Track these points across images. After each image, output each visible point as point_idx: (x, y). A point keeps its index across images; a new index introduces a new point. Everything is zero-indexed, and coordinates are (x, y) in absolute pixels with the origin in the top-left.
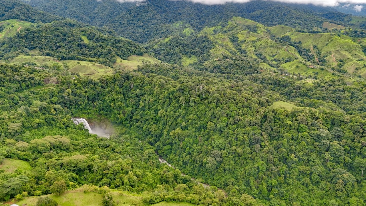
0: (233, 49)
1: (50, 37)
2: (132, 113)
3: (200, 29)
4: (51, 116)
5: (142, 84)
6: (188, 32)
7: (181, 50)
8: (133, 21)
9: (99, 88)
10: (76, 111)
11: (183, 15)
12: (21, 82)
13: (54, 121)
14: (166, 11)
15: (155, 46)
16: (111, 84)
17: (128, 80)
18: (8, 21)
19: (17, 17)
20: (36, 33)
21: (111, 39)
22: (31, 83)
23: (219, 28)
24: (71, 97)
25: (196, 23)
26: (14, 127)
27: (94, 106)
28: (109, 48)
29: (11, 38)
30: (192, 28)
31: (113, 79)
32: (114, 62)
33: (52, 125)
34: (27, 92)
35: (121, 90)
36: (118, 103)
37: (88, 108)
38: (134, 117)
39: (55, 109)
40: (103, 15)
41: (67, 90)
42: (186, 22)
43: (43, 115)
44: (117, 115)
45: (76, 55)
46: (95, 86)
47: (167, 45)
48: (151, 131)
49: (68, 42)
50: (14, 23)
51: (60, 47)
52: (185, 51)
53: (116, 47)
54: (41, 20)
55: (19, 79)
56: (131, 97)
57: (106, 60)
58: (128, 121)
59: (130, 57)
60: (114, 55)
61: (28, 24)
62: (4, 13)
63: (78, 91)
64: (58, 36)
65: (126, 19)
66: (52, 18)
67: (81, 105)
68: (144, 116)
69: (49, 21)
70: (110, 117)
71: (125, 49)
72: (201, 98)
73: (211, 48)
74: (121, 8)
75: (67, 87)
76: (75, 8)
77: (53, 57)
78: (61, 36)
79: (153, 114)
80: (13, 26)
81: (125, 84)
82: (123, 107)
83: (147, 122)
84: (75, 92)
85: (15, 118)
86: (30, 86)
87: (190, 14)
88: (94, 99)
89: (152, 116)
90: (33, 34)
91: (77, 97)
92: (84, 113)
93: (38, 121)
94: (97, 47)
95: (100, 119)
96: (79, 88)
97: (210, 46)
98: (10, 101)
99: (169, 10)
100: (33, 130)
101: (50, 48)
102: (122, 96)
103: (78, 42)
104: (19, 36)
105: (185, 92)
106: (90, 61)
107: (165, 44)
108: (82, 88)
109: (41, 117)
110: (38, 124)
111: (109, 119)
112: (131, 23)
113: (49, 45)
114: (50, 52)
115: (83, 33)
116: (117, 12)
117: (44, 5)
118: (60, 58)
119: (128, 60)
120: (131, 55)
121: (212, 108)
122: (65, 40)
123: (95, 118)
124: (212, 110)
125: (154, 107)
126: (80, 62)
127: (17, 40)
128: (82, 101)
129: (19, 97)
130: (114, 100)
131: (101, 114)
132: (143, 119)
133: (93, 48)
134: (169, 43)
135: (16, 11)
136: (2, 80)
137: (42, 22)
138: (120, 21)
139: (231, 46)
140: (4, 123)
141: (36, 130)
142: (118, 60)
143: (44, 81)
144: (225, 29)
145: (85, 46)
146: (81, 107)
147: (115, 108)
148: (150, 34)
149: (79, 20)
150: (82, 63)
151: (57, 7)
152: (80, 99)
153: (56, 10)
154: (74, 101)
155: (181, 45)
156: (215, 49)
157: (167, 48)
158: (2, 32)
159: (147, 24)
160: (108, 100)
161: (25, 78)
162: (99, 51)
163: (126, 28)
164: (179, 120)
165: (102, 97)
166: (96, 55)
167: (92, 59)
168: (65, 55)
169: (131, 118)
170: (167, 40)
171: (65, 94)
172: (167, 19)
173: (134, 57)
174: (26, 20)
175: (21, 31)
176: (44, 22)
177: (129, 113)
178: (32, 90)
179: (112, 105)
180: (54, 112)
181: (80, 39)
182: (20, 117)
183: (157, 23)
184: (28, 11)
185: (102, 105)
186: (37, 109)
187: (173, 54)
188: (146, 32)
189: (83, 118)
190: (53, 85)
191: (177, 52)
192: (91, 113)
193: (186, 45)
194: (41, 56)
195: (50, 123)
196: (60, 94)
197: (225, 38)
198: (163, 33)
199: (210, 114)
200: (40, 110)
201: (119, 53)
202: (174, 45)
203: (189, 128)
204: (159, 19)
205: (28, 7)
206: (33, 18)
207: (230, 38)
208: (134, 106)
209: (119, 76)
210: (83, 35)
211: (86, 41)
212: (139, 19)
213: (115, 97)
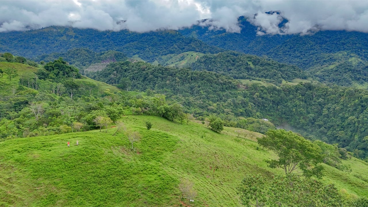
1: (222, 62)
2: (313, 119)
6: (355, 62)
7: (350, 76)
12: (223, 84)
15: (317, 73)
17: (310, 90)
18: (187, 53)
21: (275, 64)
22: (229, 86)
24: (260, 99)
25: (365, 52)
26: (228, 110)
28: (274, 71)
30: (359, 58)
34: (227, 92)
35: (303, 98)
36: (299, 109)
41: (257, 93)
44: (298, 120)
47: (332, 71)
49: (237, 66)
51: (231, 69)
52: (355, 78)
54: (210, 52)
55: (222, 82)
56: (314, 105)
57: (273, 80)
59: (294, 80)
60: (280, 76)
62: (184, 46)
63: (265, 95)
64: (228, 62)
66: (219, 50)
68: (328, 122)
69: (216, 53)
71: (289, 72)
75: (255, 92)
79: (339, 121)
80: (192, 56)
81: (308, 93)
82: (304, 114)
83: (332, 128)
84: (262, 96)
86: (228, 89)
88: (278, 103)
89: (338, 123)
94: (263, 70)
98: (217, 96)
103: (246, 66)
107: (330, 70)
113: (222, 68)
115: (249, 59)
119: (293, 82)
120: (295, 78)
122: (235, 65)
123: (277, 120)
125: (341, 114)
131: (283, 118)
132: (327, 125)
133: (260, 70)
134: (334, 69)
140: (220, 108)
142: (284, 81)
143: (237, 86)
145: (251, 69)
146: (266, 108)
150: (254, 81)
152: (266, 102)
157: (332, 74)
158: (185, 60)
160: (291, 106)
161: (226, 82)
162: (265, 74)
169: (313, 123)
170: (332, 67)
173: (298, 80)
174: (200, 52)
176: (212, 53)
179: (294, 110)
181: (247, 64)
182: (230, 106)
185: (284, 110)
189: (267, 119)
191: (346, 78)
192: (273, 116)
193: (357, 71)
196: (251, 96)
198: (324, 61)
200: (242, 103)
201: (284, 76)
202: (341, 71)
206: (204, 50)
208: (316, 113)
211: (252, 65)
212: (295, 50)
213: (298, 103)
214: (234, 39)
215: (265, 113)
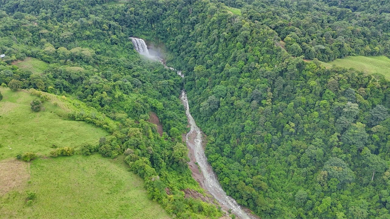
2: (183, 41)
5: (202, 11)
10: (136, 30)
24: (133, 16)
27: (152, 28)
34: (98, 7)
35: (179, 15)
36: (173, 28)
37: (147, 29)
41: (131, 9)
44: (172, 41)
63: (141, 10)
67: (140, 25)
70: (166, 42)
81: (184, 8)
82: (178, 34)
84: (137, 12)
86: (104, 1)
88: (152, 21)
91: (138, 17)
92: (143, 34)
95: (157, 42)
96: (143, 8)
102: (179, 21)
108: (146, 8)
111: (165, 44)
123: (153, 41)
128: (142, 22)
129: (91, 10)
130: (170, 25)
131: (159, 38)
146: (140, 27)
147: (170, 33)
152: (140, 19)
154: (135, 21)
160: (165, 24)
178: (105, 5)
179: (168, 29)
185: (159, 28)
189: (142, 39)
190: (124, 2)
192: (149, 35)
196: (124, 12)
208: (187, 34)
213: (171, 22)
215: (140, 32)
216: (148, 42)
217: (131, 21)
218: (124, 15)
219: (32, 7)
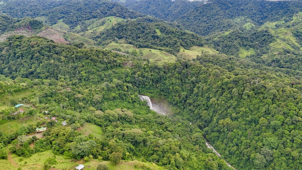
0: (296, 44)
1: (133, 29)
2: (186, 97)
3: (262, 24)
4: (123, 92)
5: (199, 73)
6: (249, 26)
7: (239, 43)
8: (199, 16)
9: (162, 73)
10: (143, 89)
11: (246, 11)
12: (107, 63)
13: (125, 96)
14: (230, 7)
15: (215, 38)
16: (172, 70)
17: (187, 68)
18: (108, 17)
19: (114, 15)
20: (124, 26)
21: (178, 32)
22: (114, 65)
23: (282, 23)
24: (140, 78)
25: (258, 18)
26: (97, 97)
27: (157, 87)
28: (175, 39)
29: (108, 30)
30: (253, 23)
31: (174, 66)
32: (178, 51)
33: (123, 99)
34: (110, 72)
35: (179, 77)
36: (175, 86)
37: (151, 88)
38: (188, 101)
39: (127, 87)
40: (175, 13)
41: (138, 72)
42: (248, 17)
43: (118, 90)
44: (174, 97)
45: (150, 45)
46: (159, 71)
47: (226, 38)
48: (202, 116)
49: (145, 34)
50: (112, 19)
51: (139, 37)
52: (243, 44)
53: (182, 39)
54: (130, 16)
55: (106, 61)
56: (187, 83)
57: (172, 49)
58: (182, 104)
59: (192, 48)
60: (179, 45)
61: (120, 20)
62: (107, 11)
63: (146, 74)
64: (139, 29)
65: (193, 15)
66: (137, 15)
67: (146, 85)
68: (197, 101)
69: (135, 18)
70: (168, 98)
71: (188, 41)
72: (256, 92)
73: (271, 42)
74: (190, 6)
75: (138, 70)
76: (155, 7)
77: (134, 45)
78: (142, 29)
79: (205, 100)
80: (110, 21)
81: (183, 71)
82: (179, 91)
83: (199, 107)
84: (143, 75)
85: (99, 91)
86: (113, 67)
87: (252, 10)
88: (157, 82)
89: (204, 103)
90: (122, 27)
91: (144, 79)
92: (148, 92)
93: (114, 94)
94: (166, 38)
95: (160, 98)
96: (147, 72)
97: (271, 40)
98: (98, 77)
99: (233, 6)
100: (110, 102)
101: (133, 38)
102: (180, 81)
103: (153, 34)
104: (113, 29)
105: (238, 84)
106: (159, 50)
107: (225, 37)
108: (150, 72)
109: (116, 92)
110: (114, 97)
111: (167, 99)
112: (197, 19)
113: (132, 36)
114: (132, 41)
115: (157, 27)
116: (186, 10)
117: (134, 5)
118: (138, 46)
119: (190, 50)
120: (193, 46)
121: (267, 103)
122: (144, 32)
123: (156, 97)
124: (267, 106)
125: (207, 94)
126: (152, 50)
127: (111, 31)
128: (148, 83)
129: (105, 75)
130: (173, 84)
131: (162, 95)
132: (195, 104)
133: (164, 39)
134: (229, 36)
135: (114, 10)
136: (96, 61)
137: (130, 18)
138: (188, 17)
139: (294, 41)
140: (91, 94)
141: (112, 102)
142: (182, 49)
143: (123, 64)
144: (288, 24)
145: (157, 37)
146: (146, 87)
147: (173, 91)
148: (212, 28)
149: (156, 17)
150: (153, 51)
151: (142, 7)
152: (146, 80)
153: (141, 9)
154: (142, 82)
155: (240, 38)
156: (275, 43)
157: (226, 41)
158: (104, 25)
159: (210, 19)
160: (168, 84)
161: (110, 60)
162: (167, 42)
163: (192, 23)
164: (229, 111)
165: (163, 80)
166: (164, 44)
167: (161, 48)
168: (142, 44)
169: (185, 101)
170: (227, 33)
171: (136, 76)
172: (229, 15)
173: (195, 47)
174: (120, 17)
175: (115, 25)
176: (132, 18)
177: (184, 97)
178: (114, 70)
179: (170, 88)
180: (126, 89)
181: (155, 31)
182: (102, 91)
183: (220, 18)
184: (122, 10)
185: (163, 87)
186: (114, 86)
187: (231, 46)
188: (209, 26)
189: (147, 96)
190: (129, 67)
191: (235, 45)
192: (153, 93)
193: (245, 38)
194: (126, 44)
195: (122, 97)
196: (133, 75)
197: (288, 32)
198: (224, 27)
199: (264, 109)
200: (117, 86)
201: (183, 44)
202: (233, 38)
203: (239, 119)
204: (222, 15)
205: (122, 7)
206: (124, 15)
207: (293, 33)
208: (189, 91)
209: (179, 64)
210: (157, 28)
211: (159, 33)
212: (204, 15)
213: (174, 82)
214: (157, 3)
215: (146, 90)
216: (152, 98)
217: (139, 82)
218: (134, 78)
219: (47, 74)
